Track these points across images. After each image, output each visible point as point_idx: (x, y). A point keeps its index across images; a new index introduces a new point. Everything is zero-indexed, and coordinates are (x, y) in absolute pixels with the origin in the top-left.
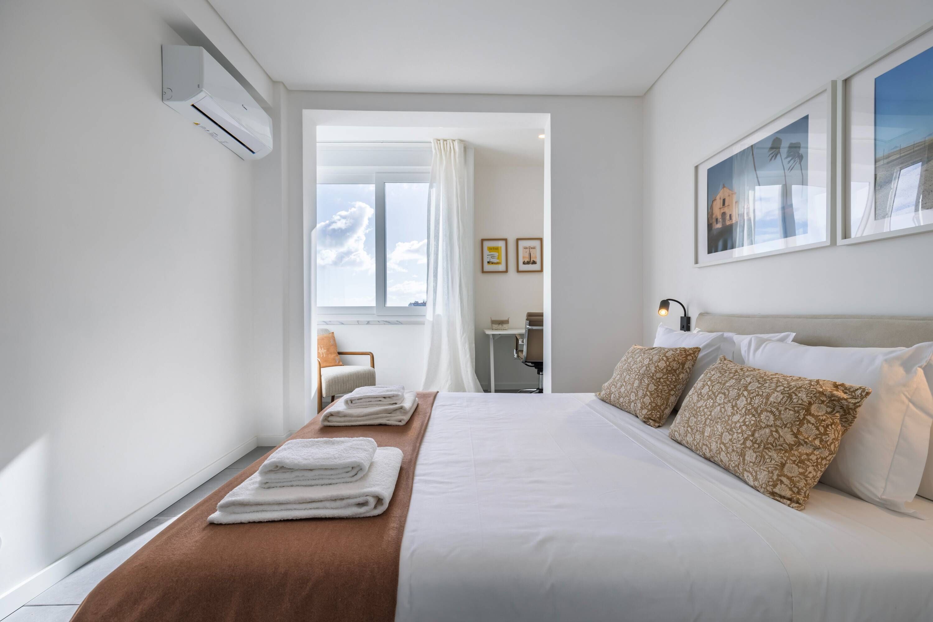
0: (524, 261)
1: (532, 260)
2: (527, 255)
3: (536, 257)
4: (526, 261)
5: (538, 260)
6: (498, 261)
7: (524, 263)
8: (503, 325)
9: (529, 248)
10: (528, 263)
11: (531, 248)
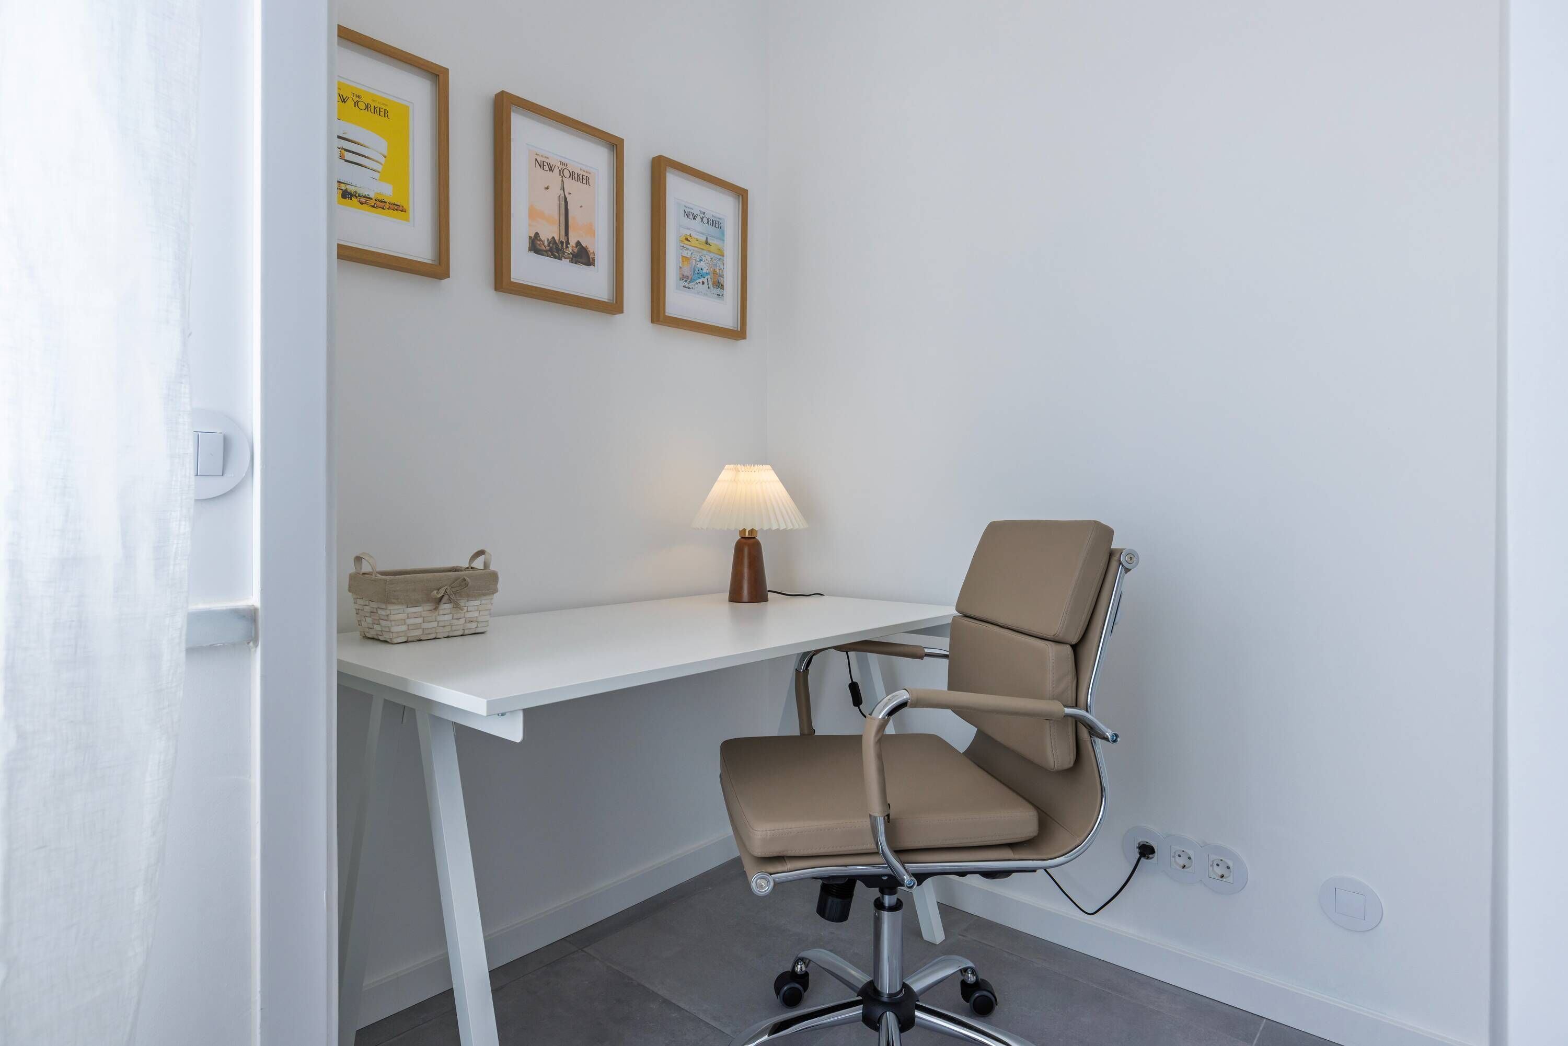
0: (537, 234)
1: (573, 242)
2: (552, 209)
3: (591, 231)
4: (545, 236)
5: (601, 248)
6: (386, 191)
7: (535, 245)
8: (462, 603)
9: (561, 172)
10: (555, 250)
11: (572, 175)
